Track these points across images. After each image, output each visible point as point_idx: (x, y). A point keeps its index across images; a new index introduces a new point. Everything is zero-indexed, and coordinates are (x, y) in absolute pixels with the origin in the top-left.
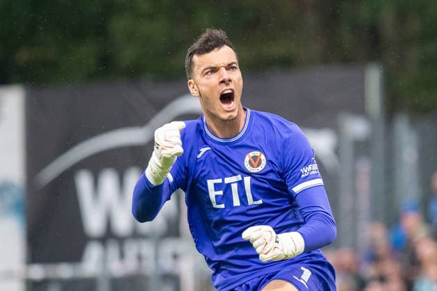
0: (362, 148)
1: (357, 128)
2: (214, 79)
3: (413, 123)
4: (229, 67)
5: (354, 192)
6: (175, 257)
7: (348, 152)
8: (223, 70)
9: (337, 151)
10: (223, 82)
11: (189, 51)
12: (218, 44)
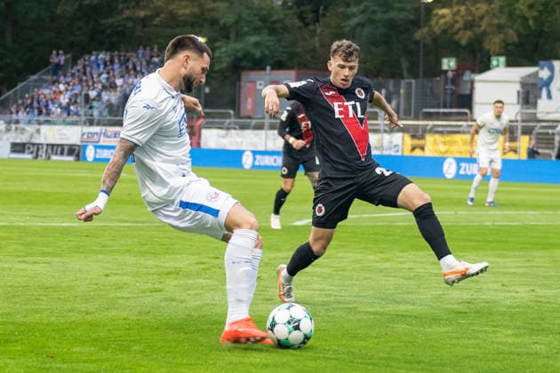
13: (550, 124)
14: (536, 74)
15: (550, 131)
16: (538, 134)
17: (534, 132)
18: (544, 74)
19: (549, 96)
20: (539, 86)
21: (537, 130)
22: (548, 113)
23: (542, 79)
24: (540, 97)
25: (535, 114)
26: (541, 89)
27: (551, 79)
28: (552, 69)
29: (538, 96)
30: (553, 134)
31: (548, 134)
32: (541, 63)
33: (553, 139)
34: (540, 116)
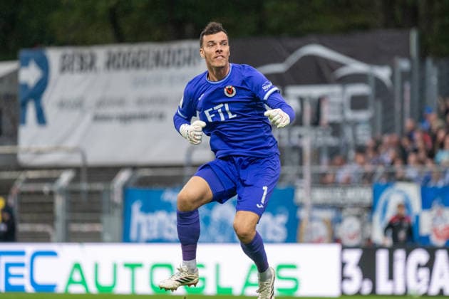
0: (406, 76)
1: (404, 65)
2: (213, 50)
3: (435, 63)
4: (222, 43)
5: (402, 102)
6: (300, 136)
7: (398, 78)
8: (218, 44)
9: (392, 78)
10: (217, 51)
11: (202, 33)
12: (219, 30)
13: (45, 174)
14: (14, 75)
15: (46, 188)
16: (22, 194)
17: (14, 191)
18: (30, 75)
19: (41, 119)
20: (20, 99)
21: (19, 186)
22: (39, 153)
23: (25, 86)
24: (23, 121)
25: (14, 155)
26: (24, 105)
27: (42, 84)
28: (44, 65)
29: (19, 120)
30: (51, 193)
31: (40, 193)
32: (23, 53)
33: (52, 204)
34: (24, 158)
